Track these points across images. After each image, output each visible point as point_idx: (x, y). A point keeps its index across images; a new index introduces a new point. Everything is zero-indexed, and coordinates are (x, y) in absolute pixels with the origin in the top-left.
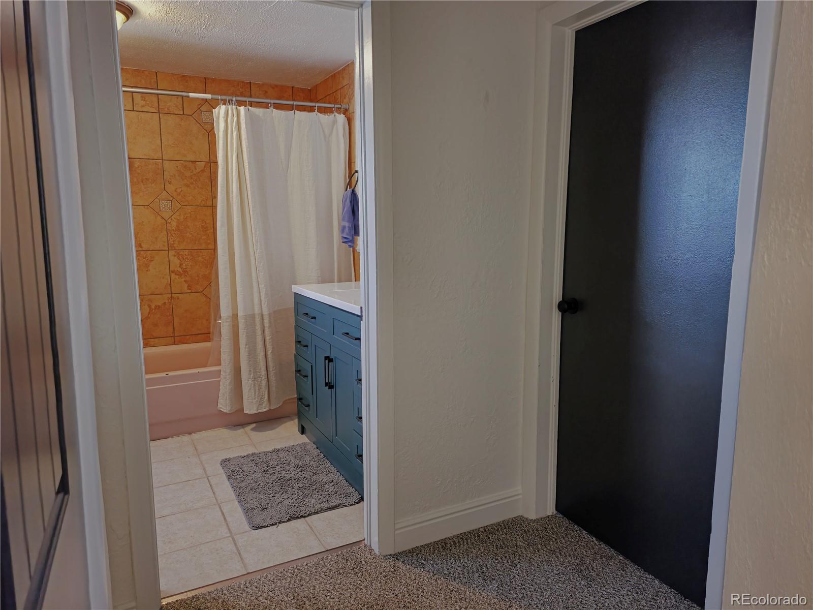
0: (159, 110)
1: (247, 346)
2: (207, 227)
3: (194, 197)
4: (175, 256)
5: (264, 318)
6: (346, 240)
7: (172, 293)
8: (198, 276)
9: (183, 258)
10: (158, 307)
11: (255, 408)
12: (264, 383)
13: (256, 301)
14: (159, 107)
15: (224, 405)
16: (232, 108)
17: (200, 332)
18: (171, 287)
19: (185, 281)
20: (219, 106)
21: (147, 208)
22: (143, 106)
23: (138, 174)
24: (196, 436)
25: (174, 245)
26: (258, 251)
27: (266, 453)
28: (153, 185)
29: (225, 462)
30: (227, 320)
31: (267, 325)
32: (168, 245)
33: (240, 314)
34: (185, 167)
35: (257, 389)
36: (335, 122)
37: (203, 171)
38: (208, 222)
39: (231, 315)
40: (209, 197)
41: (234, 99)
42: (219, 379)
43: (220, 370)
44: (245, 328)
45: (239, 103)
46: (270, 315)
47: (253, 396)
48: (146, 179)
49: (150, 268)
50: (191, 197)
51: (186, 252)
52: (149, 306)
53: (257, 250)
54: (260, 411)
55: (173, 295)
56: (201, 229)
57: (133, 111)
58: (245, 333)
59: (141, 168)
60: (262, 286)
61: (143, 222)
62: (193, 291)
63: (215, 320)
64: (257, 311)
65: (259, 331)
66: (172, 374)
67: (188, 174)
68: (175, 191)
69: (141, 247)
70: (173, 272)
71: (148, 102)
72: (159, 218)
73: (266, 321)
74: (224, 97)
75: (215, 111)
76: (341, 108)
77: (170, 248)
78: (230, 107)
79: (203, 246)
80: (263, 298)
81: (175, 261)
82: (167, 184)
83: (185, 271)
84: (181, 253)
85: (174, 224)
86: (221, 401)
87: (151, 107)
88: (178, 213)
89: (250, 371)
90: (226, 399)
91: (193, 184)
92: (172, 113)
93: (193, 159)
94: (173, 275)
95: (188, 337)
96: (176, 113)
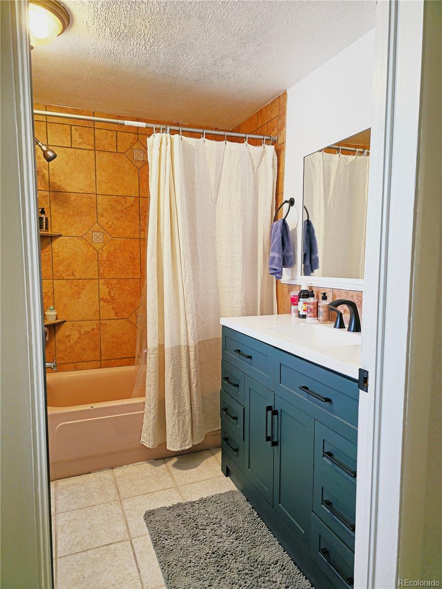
0: (95, 148)
1: (173, 380)
2: (134, 258)
3: (124, 230)
4: (104, 284)
5: (190, 350)
6: (274, 272)
7: (100, 320)
8: (125, 304)
9: (111, 286)
10: (87, 333)
11: (179, 445)
12: (188, 418)
13: (183, 332)
14: (95, 145)
15: (147, 440)
16: (166, 136)
17: (125, 356)
18: (100, 314)
19: (113, 308)
20: (153, 135)
21: (81, 240)
22: (80, 144)
23: (74, 207)
24: (118, 472)
25: (104, 275)
26: (187, 281)
27: (192, 504)
28: (87, 218)
29: (149, 515)
30: (154, 352)
31: (192, 357)
32: (99, 274)
33: (167, 346)
34: (117, 201)
35: (182, 425)
36: (264, 153)
37: (132, 205)
38: (135, 253)
39: (158, 347)
40: (137, 229)
41: (168, 129)
42: (143, 412)
43: (144, 403)
44: (172, 360)
45: (173, 132)
46: (195, 346)
47: (177, 432)
48: (81, 212)
49: (82, 296)
50: (121, 230)
51: (115, 281)
52: (79, 331)
53: (185, 281)
54: (183, 448)
55: (101, 321)
56: (129, 260)
57: (71, 148)
58: (171, 366)
59: (77, 202)
60: (189, 318)
61: (77, 252)
62: (119, 318)
63: (141, 350)
64: (183, 343)
65: (184, 364)
66: (97, 406)
67: (119, 208)
68: (107, 224)
69: (75, 276)
70: (102, 299)
71: (85, 140)
72: (91, 248)
73: (192, 354)
74: (158, 126)
75: (149, 140)
76: (270, 140)
77: (100, 277)
78: (164, 134)
79: (130, 276)
80: (189, 330)
81: (104, 289)
82: (99, 217)
83: (113, 299)
84: (110, 282)
85: (105, 255)
86: (144, 435)
87: (88, 144)
88: (108, 245)
89: (175, 406)
90: (149, 434)
91: (123, 217)
92: (106, 150)
93: (124, 195)
94: (102, 302)
95: (113, 361)
96: (110, 150)
